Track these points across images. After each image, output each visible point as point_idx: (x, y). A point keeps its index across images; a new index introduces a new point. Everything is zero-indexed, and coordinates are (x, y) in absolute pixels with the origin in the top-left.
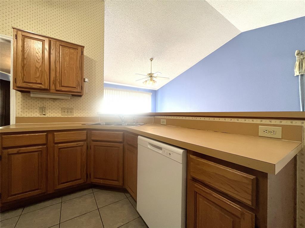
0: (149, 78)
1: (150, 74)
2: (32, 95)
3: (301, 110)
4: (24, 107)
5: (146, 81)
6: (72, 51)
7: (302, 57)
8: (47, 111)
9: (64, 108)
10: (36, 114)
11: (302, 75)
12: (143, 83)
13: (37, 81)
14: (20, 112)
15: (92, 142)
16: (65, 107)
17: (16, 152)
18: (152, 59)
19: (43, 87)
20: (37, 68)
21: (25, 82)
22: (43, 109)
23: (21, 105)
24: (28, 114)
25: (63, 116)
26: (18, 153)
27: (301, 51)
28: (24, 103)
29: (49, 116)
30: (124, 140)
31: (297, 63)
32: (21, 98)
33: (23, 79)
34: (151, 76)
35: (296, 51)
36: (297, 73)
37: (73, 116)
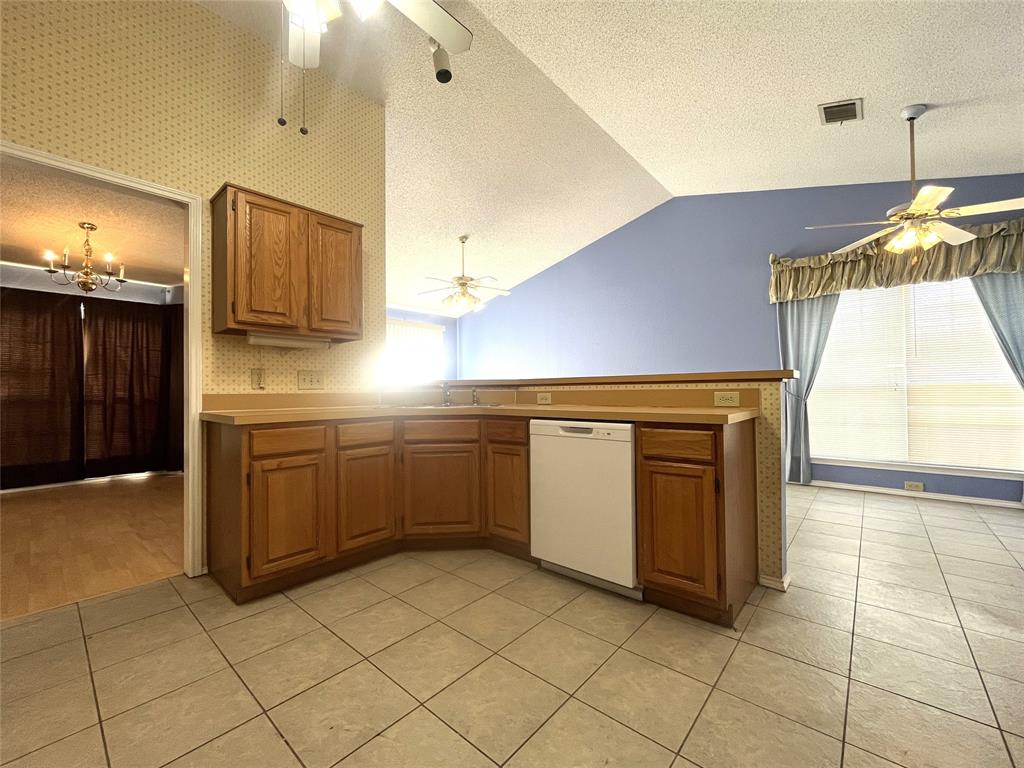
0: (459, 289)
1: (461, 278)
2: (252, 340)
3: (782, 369)
4: (221, 369)
5: (451, 296)
6: (341, 236)
7: (780, 269)
8: (267, 380)
9: (304, 371)
10: (243, 387)
11: (781, 303)
12: (443, 301)
13: (276, 308)
14: (210, 383)
15: (406, 446)
16: (305, 369)
17: (275, 467)
18: (464, 239)
19: (289, 322)
20: (275, 277)
21: (252, 311)
22: (258, 375)
23: (213, 363)
24: (226, 388)
25: (300, 392)
26: (279, 469)
27: (779, 255)
28: (218, 359)
29: (271, 392)
30: (480, 436)
31: (773, 279)
32: (213, 346)
33: (249, 303)
34: (463, 282)
35: (771, 256)
36: (773, 299)
37: (322, 392)
